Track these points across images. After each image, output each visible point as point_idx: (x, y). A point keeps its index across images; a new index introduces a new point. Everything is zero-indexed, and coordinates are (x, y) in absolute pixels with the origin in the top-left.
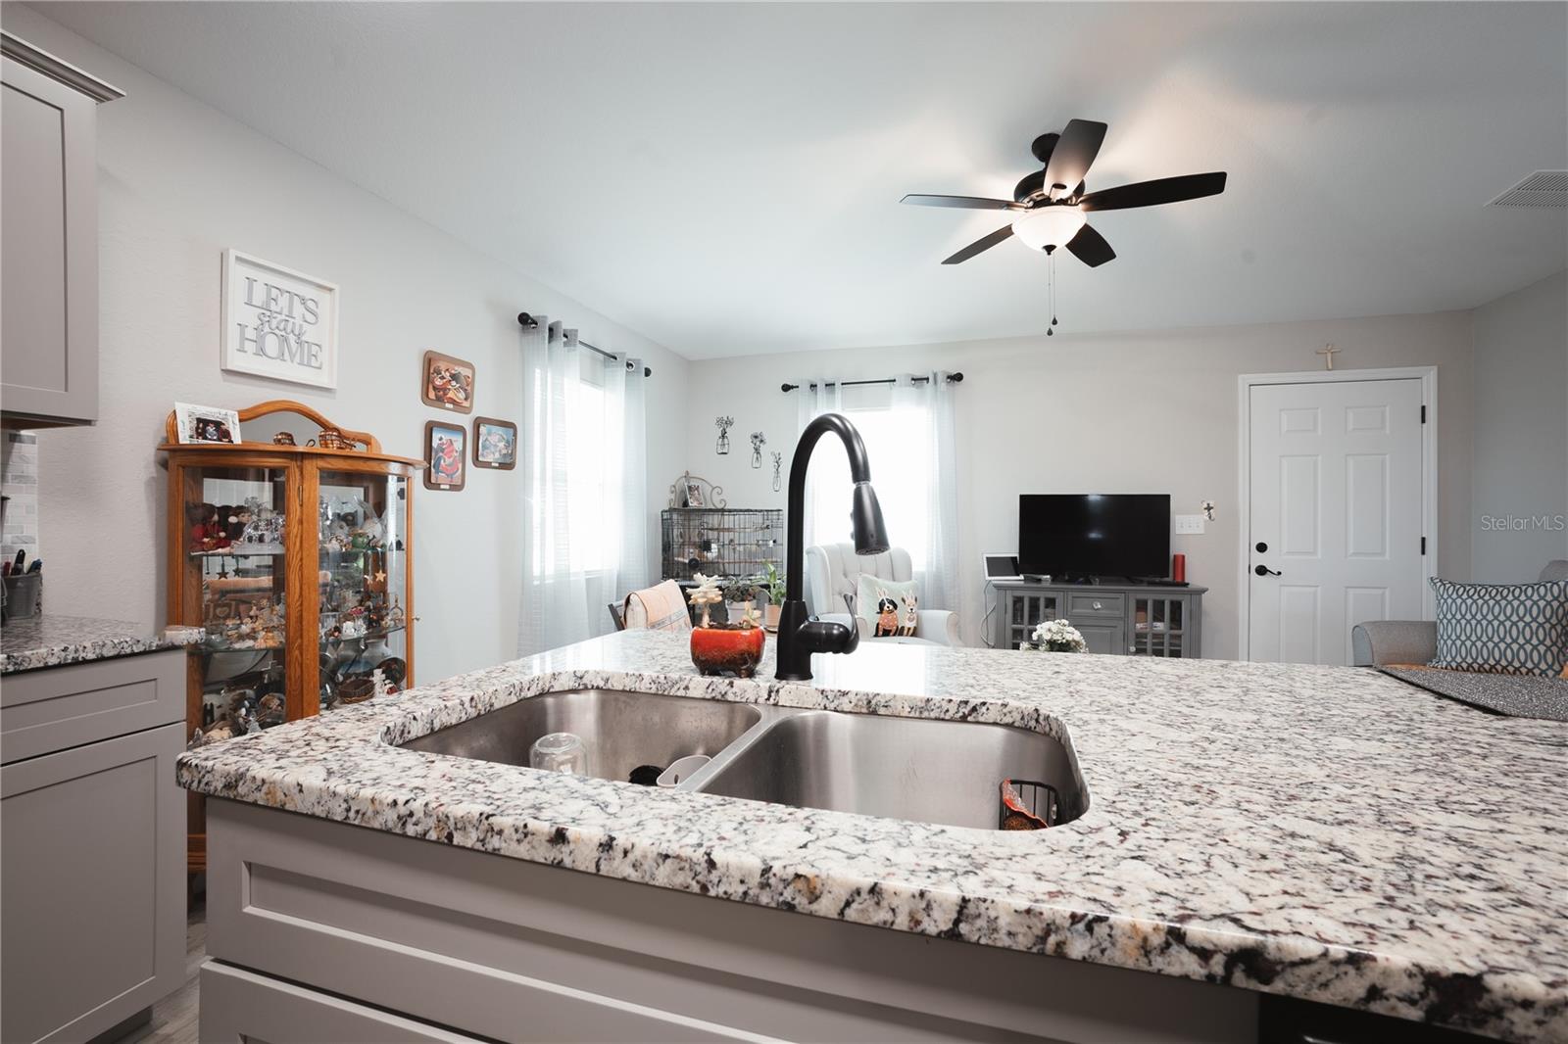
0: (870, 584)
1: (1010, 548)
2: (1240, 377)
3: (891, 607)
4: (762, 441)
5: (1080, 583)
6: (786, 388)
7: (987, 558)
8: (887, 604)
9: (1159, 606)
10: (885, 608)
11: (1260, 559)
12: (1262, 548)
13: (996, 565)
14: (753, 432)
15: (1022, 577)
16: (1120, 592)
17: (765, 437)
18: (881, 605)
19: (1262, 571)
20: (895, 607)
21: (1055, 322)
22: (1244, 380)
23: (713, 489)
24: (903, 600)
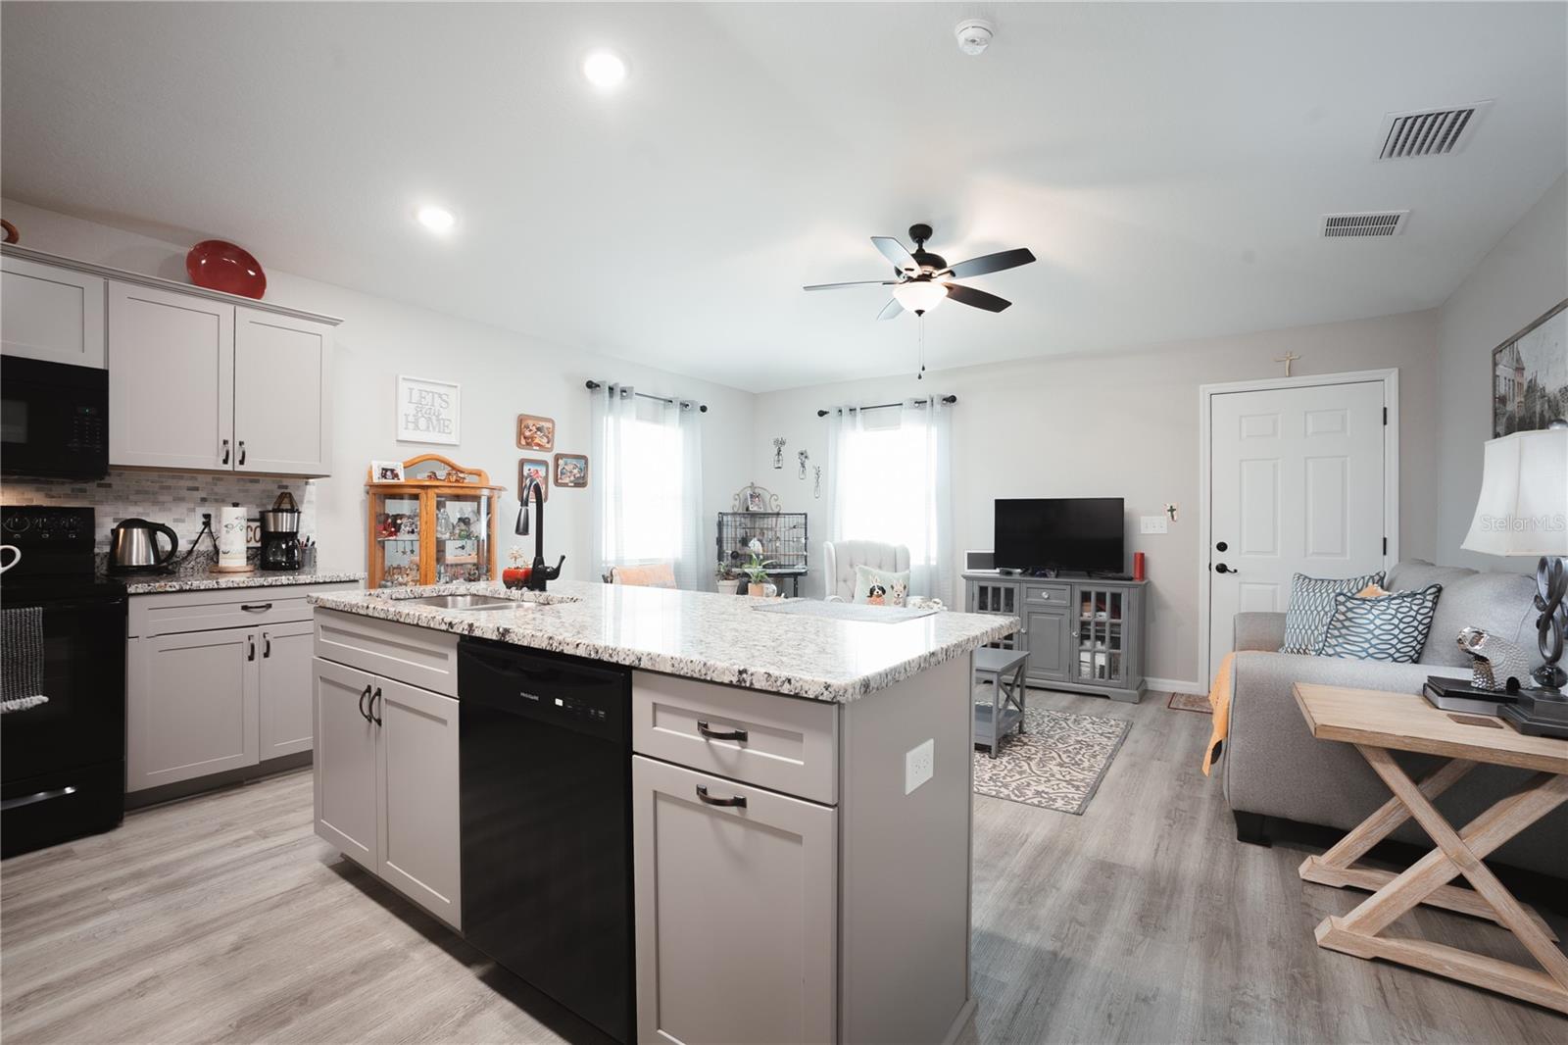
0: (865, 573)
1: (988, 547)
2: (1201, 386)
3: (880, 592)
4: (806, 457)
5: (1037, 576)
6: (822, 414)
7: (969, 554)
8: (877, 590)
9: (1101, 597)
10: (875, 593)
11: (1220, 558)
12: (1222, 547)
13: (975, 560)
14: (799, 450)
15: (998, 570)
16: (1066, 584)
17: (809, 454)
18: (872, 591)
19: (1222, 569)
20: (884, 592)
21: (923, 369)
22: (1205, 389)
23: (772, 496)
24: (892, 587)
